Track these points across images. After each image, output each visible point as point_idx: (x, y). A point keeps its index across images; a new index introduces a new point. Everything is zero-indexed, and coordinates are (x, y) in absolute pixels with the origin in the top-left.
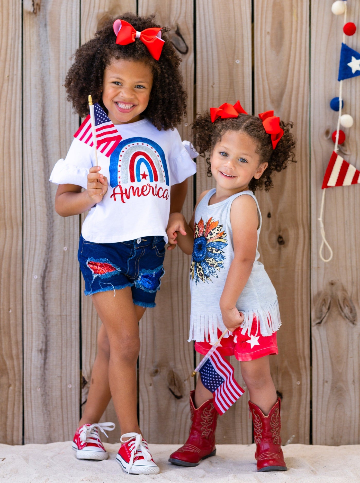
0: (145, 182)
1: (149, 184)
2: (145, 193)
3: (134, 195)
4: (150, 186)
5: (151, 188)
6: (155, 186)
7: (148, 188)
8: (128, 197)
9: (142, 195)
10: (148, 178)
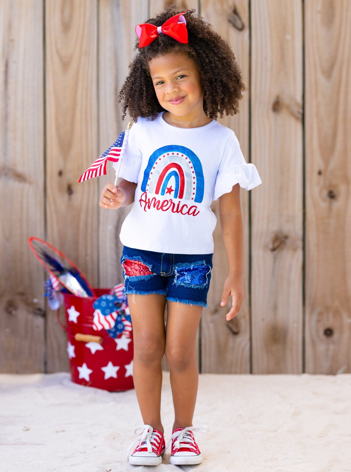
0: (168, 197)
1: (171, 200)
2: (164, 208)
3: (154, 206)
4: (172, 203)
5: (172, 204)
6: (178, 203)
7: (169, 203)
8: (149, 207)
9: (161, 209)
10: (173, 193)
